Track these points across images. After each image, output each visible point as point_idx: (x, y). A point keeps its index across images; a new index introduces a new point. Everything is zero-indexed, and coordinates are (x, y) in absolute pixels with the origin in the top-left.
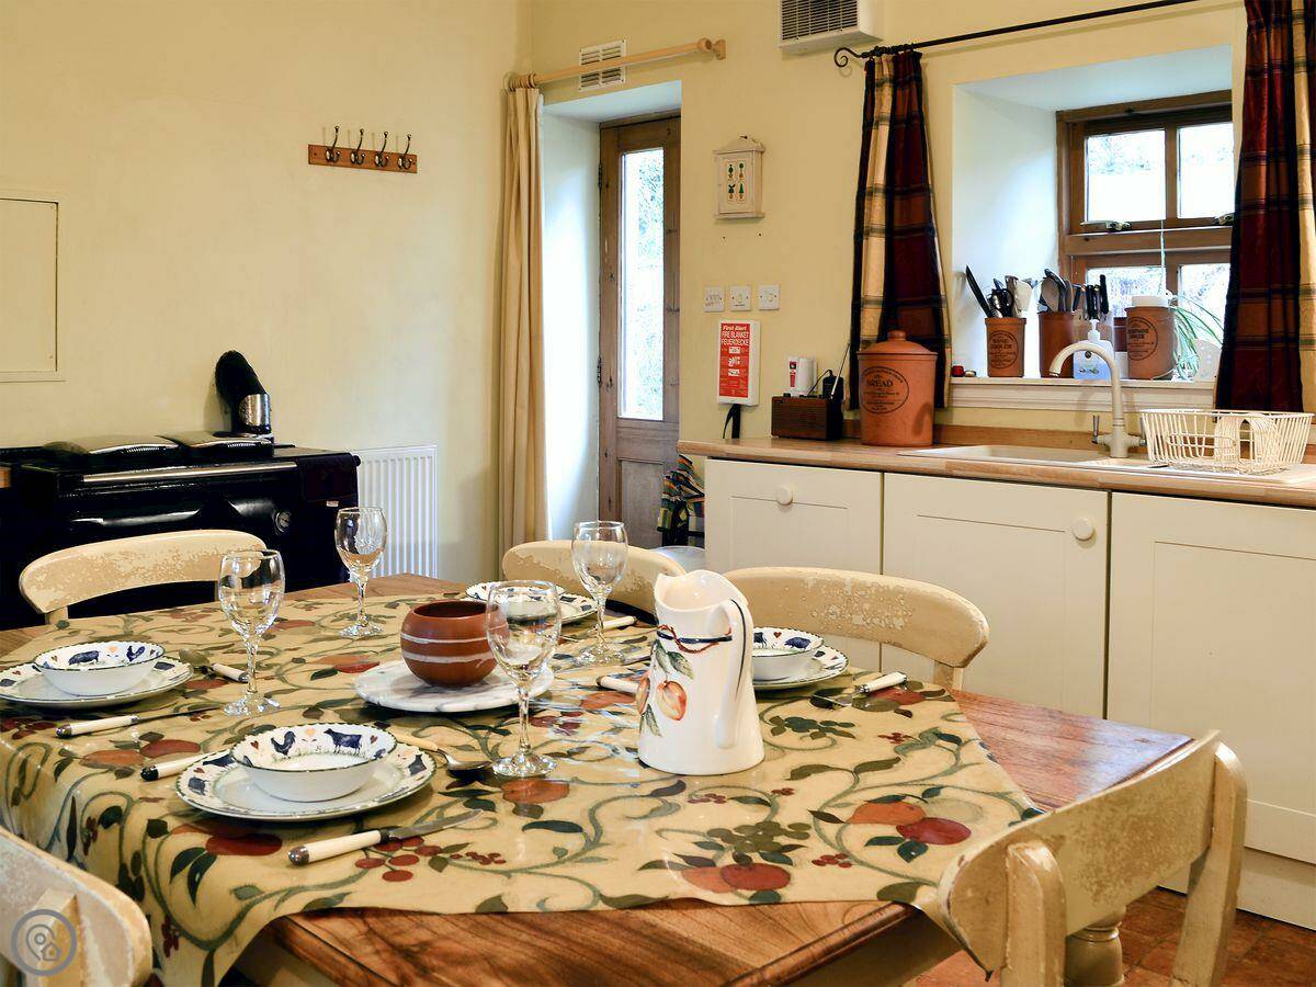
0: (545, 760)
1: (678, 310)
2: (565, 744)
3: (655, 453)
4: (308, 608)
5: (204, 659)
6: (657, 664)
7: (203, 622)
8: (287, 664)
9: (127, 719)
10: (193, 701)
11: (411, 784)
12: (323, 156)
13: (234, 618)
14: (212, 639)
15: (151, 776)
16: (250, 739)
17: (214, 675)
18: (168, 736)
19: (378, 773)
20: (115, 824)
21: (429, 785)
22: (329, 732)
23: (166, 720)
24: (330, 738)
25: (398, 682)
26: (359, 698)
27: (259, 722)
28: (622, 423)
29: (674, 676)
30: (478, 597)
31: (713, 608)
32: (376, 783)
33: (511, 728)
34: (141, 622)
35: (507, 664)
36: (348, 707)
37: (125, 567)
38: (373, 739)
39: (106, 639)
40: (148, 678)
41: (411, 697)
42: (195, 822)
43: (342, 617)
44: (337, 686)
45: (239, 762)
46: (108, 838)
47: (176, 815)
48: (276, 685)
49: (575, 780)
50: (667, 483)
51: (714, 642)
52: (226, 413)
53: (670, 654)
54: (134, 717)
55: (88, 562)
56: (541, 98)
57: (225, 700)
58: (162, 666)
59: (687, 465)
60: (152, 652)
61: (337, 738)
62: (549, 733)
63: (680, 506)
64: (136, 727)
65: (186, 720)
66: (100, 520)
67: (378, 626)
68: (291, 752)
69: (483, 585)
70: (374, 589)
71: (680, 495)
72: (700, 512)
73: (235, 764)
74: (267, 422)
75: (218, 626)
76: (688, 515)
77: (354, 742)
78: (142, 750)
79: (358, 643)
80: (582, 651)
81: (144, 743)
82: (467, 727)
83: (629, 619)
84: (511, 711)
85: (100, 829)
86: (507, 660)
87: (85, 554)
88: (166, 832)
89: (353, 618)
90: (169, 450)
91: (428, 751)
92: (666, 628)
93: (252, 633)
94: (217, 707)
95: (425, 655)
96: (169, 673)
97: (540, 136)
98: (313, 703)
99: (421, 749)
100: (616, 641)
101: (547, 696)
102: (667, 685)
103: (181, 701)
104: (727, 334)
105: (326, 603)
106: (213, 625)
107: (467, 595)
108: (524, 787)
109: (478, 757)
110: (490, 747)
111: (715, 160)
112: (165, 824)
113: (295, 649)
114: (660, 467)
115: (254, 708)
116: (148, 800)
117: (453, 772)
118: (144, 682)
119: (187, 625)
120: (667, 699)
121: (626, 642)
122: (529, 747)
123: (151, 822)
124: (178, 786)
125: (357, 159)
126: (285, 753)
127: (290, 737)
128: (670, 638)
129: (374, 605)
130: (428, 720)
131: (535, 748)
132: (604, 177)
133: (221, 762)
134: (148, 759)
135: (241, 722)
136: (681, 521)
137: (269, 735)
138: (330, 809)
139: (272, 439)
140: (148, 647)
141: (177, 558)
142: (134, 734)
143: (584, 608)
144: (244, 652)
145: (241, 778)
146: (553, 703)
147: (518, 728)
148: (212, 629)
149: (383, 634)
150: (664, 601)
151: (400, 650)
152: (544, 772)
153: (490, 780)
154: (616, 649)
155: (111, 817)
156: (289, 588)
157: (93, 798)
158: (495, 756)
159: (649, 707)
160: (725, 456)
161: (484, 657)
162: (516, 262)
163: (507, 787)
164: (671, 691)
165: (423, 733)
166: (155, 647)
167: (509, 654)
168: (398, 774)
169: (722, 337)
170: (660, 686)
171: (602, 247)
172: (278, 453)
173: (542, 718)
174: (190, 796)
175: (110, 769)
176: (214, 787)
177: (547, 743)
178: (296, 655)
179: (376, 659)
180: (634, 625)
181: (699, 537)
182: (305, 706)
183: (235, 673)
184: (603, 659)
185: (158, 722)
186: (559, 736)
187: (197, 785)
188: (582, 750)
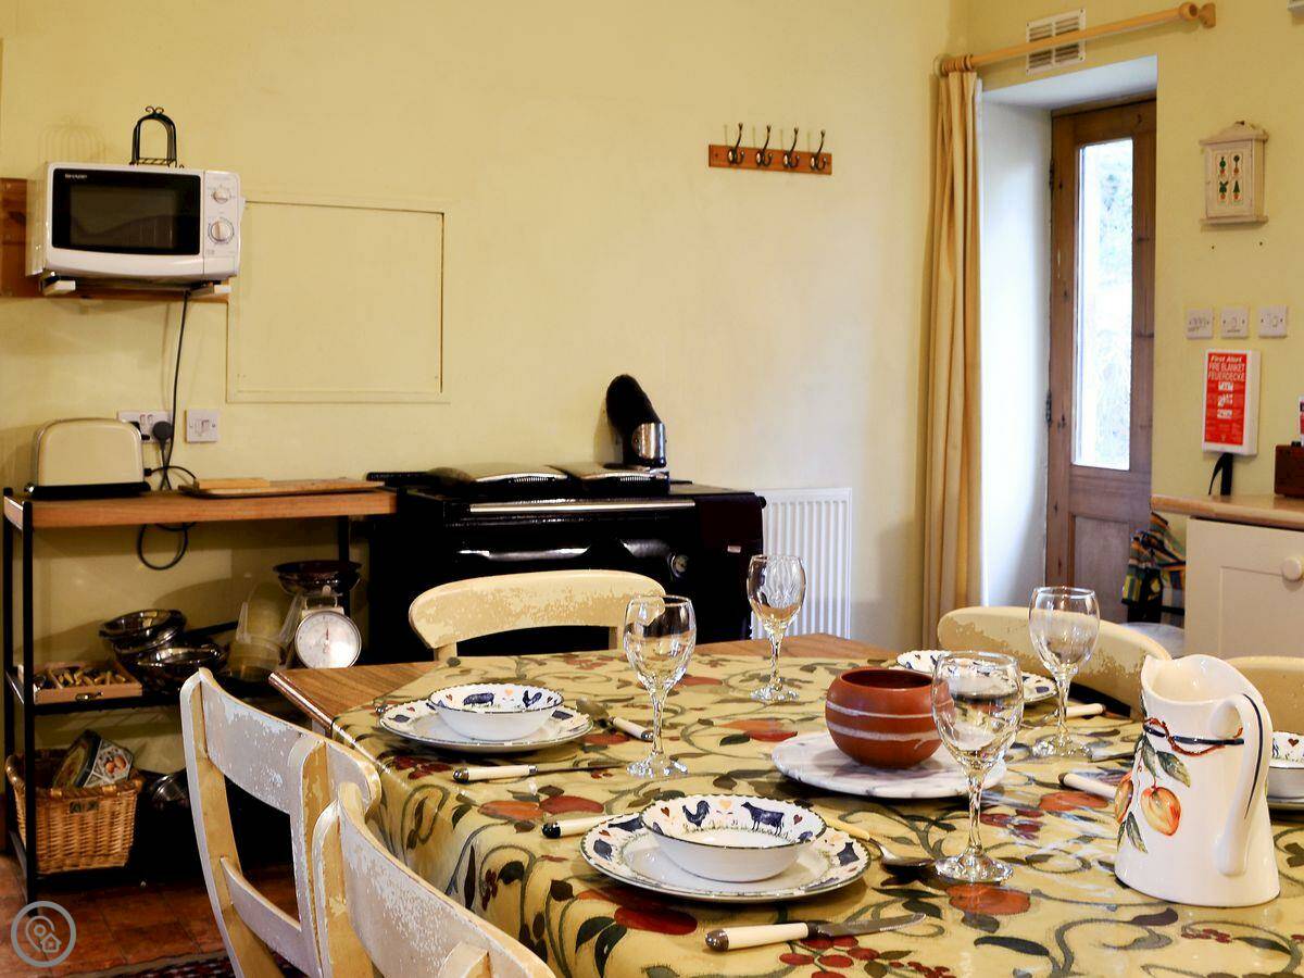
0: (999, 866)
1: (1152, 336)
2: (1022, 847)
3: (1120, 508)
4: (714, 664)
5: (603, 711)
6: (1142, 764)
7: (597, 670)
8: (693, 724)
9: (525, 769)
10: (593, 756)
11: (842, 874)
12: (724, 157)
13: (639, 669)
14: (611, 690)
15: (553, 833)
16: (661, 804)
17: (614, 730)
18: (569, 791)
19: (803, 860)
20: (517, 881)
21: (862, 879)
22: (747, 805)
23: (566, 775)
24: (747, 812)
25: (820, 757)
26: (776, 770)
27: (666, 786)
28: (1079, 472)
29: (1165, 781)
30: (911, 667)
31: (1219, 703)
32: (799, 869)
33: (956, 823)
34: (533, 666)
35: (957, 748)
36: (763, 779)
37: (516, 606)
38: (797, 819)
39: (502, 681)
40: (544, 727)
41: (836, 775)
42: (602, 889)
43: (752, 678)
44: (752, 755)
45: (649, 828)
46: (507, 894)
47: (579, 878)
48: (682, 747)
49: (1038, 893)
50: (1135, 546)
51: (1218, 744)
52: (617, 443)
53: (1160, 754)
54: (533, 767)
55: (480, 598)
56: (980, 82)
57: (628, 758)
58: (560, 715)
59: (1162, 525)
60: (550, 699)
61: (756, 814)
62: (1001, 834)
63: (1151, 575)
64: (534, 778)
65: (587, 775)
66: (486, 553)
67: (792, 691)
68: (704, 824)
69: (917, 653)
70: (788, 649)
71: (1151, 561)
72: (1178, 582)
73: (644, 830)
74: (662, 455)
75: (616, 677)
76: (1162, 587)
77: (776, 820)
78: (541, 804)
79: (771, 708)
80: (1039, 741)
81: (543, 797)
82: (902, 816)
83: (1097, 708)
84: (959, 803)
85: (500, 884)
86: (956, 744)
87: (475, 589)
88: (572, 896)
89: (766, 679)
90: (558, 481)
91: (859, 840)
92: (1156, 722)
93: (660, 687)
94: (619, 765)
95: (855, 729)
96: (566, 723)
97: (980, 128)
98: (725, 771)
99: (851, 837)
100: (1082, 731)
101: (998, 789)
102: (1155, 792)
103: (581, 755)
104: (1215, 366)
105: (734, 662)
106: (612, 676)
107: (897, 664)
108: (973, 894)
109: (918, 853)
110: (932, 844)
111: (1202, 151)
112: (570, 888)
113: (701, 709)
114: (1126, 527)
115: (661, 771)
116: (551, 859)
117: (888, 867)
118: (541, 731)
119: (582, 673)
120: (1155, 807)
121: (1092, 735)
122: (980, 847)
123: (555, 883)
124: (583, 848)
125: (764, 160)
126: (699, 824)
127: (703, 807)
128: (1160, 735)
129: (789, 667)
130: (857, 804)
131: (986, 850)
132: (1057, 175)
133: (628, 826)
134: (548, 815)
135: (646, 785)
136: (1151, 592)
137: (680, 802)
138: (751, 892)
139: (667, 474)
140: (546, 694)
141: (569, 598)
142: (532, 786)
143: (1039, 690)
144: (645, 707)
145: (648, 846)
146: (1005, 799)
147: (964, 824)
148: (609, 680)
149: (799, 700)
150: (1153, 689)
151: (824, 721)
152: (998, 879)
153: (933, 881)
154: (1082, 742)
155: (512, 872)
156: (700, 641)
157: (493, 850)
158: (937, 852)
159: (1131, 815)
160: (1214, 516)
161: (925, 737)
162: (947, 277)
163: (955, 893)
164: (1160, 800)
165: (851, 818)
166: (552, 694)
167: (957, 736)
168: (825, 861)
169: (1210, 370)
170: (1146, 792)
171: (1053, 260)
172: (674, 489)
173: (993, 816)
174: (596, 860)
175: (510, 821)
176: (622, 852)
177: (1000, 845)
178: (704, 715)
179: (793, 728)
180: (1102, 714)
181: (1177, 614)
182: (715, 774)
183: (638, 730)
184: (1067, 752)
185: (557, 775)
186: (1014, 838)
187: (603, 849)
188: (1045, 858)
